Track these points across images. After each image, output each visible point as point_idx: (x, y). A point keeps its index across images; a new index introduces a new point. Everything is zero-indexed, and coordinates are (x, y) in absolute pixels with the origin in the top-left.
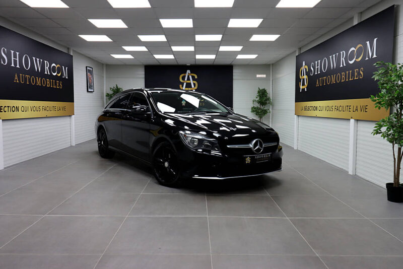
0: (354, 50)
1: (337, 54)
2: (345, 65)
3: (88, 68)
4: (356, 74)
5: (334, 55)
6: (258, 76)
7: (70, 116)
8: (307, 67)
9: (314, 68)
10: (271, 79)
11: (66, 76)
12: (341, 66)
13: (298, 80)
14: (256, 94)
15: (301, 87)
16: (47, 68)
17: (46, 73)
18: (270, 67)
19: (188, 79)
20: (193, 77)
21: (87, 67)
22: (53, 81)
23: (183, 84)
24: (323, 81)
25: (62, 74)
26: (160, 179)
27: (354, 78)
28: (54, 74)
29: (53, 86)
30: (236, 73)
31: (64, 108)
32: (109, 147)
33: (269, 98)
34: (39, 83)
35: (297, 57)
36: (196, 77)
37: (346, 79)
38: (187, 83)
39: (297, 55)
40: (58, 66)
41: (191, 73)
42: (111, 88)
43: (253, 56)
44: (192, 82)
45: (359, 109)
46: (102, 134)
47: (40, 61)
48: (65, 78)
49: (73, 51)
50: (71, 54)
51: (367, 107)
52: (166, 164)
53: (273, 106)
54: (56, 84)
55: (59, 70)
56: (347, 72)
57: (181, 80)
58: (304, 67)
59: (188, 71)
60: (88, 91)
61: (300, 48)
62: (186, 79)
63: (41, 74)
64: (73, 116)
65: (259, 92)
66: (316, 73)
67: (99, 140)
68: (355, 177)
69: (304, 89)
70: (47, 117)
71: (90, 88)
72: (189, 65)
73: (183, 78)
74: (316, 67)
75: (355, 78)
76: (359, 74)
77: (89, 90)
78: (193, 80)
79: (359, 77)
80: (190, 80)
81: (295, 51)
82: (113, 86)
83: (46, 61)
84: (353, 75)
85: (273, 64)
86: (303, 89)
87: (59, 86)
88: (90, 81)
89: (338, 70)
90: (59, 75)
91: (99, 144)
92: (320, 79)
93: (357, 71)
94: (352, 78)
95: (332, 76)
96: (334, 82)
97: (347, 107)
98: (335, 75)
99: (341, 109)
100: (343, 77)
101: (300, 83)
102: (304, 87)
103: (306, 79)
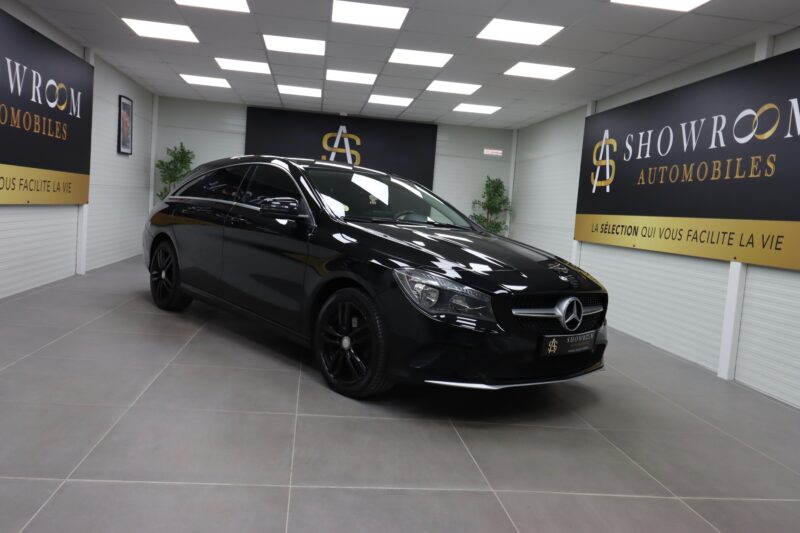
0: (752, 117)
1: (703, 120)
2: (722, 144)
3: (123, 100)
4: (754, 166)
5: (693, 123)
6: (487, 152)
7: (79, 206)
8: (614, 142)
9: (635, 146)
10: (513, 161)
11: (76, 111)
12: (713, 146)
13: (587, 169)
14: (482, 190)
15: (596, 183)
16: (36, 88)
17: (33, 99)
18: (513, 136)
19: (342, 145)
20: (352, 143)
21: (120, 97)
22: (47, 122)
23: (328, 154)
24: (659, 175)
25: (69, 108)
26: (331, 376)
27: (748, 173)
28: (52, 105)
29: (47, 132)
30: (442, 141)
31: (68, 187)
32: (183, 285)
33: (507, 199)
34: (15, 122)
35: (587, 119)
36: (358, 142)
37: (723, 174)
38: (338, 154)
39: (589, 114)
40: (62, 86)
41: (348, 132)
42: (169, 150)
43: (489, 110)
44: (348, 151)
45: (758, 241)
46: (166, 254)
47: (21, 69)
48: (74, 117)
49: (97, 57)
50: (92, 62)
51: (780, 240)
52: (346, 342)
53: (513, 216)
54: (53, 129)
55: (64, 97)
56: (729, 161)
57: (326, 146)
58: (607, 141)
59: (343, 129)
60: (119, 151)
61: (596, 102)
62: (336, 145)
63: (23, 102)
64: (86, 206)
65: (487, 186)
66: (639, 157)
67: (154, 267)
68: (734, 387)
69: (605, 187)
70: (28, 205)
71: (126, 146)
72: (346, 115)
73: (331, 142)
74: (641, 145)
75: (752, 175)
76: (763, 166)
77: (123, 150)
78: (351, 148)
79: (763, 173)
80: (344, 147)
81: (584, 107)
82: (174, 144)
83: (34, 72)
84: (746, 167)
85: (518, 131)
86: (601, 189)
87: (60, 133)
88: (126, 129)
89: (703, 153)
90: (62, 108)
91: (152, 276)
92: (650, 169)
93: (757, 160)
94: (740, 174)
95: (685, 166)
96: (690, 180)
97: (722, 235)
98: (692, 165)
99: (704, 237)
100: (715, 169)
101: (593, 174)
102: (603, 184)
103: (611, 167)
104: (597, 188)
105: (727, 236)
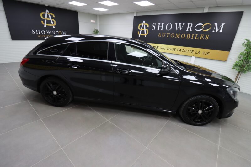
0: (202, 25)
1: (184, 24)
2: (191, 30)
5: (180, 24)
6: (91, 21)
9: (157, 27)
10: (98, 24)
13: (136, 30)
15: (140, 34)
19: (48, 17)
23: (44, 20)
24: (166, 35)
27: (199, 38)
36: (54, 16)
37: (191, 37)
41: (49, 12)
45: (201, 53)
51: (208, 53)
56: (193, 35)
57: (42, 17)
62: (46, 17)
66: (158, 30)
74: (159, 27)
75: (201, 39)
76: (205, 37)
79: (204, 39)
80: (49, 18)
81: (133, 13)
84: (199, 36)
85: (99, 15)
92: (163, 33)
93: (202, 36)
94: (197, 38)
95: (177, 34)
96: (179, 37)
97: (189, 51)
98: (179, 34)
99: (183, 51)
100: (188, 36)
101: (138, 32)
102: (143, 35)
103: (146, 31)
104: (141, 36)
105: (191, 51)
